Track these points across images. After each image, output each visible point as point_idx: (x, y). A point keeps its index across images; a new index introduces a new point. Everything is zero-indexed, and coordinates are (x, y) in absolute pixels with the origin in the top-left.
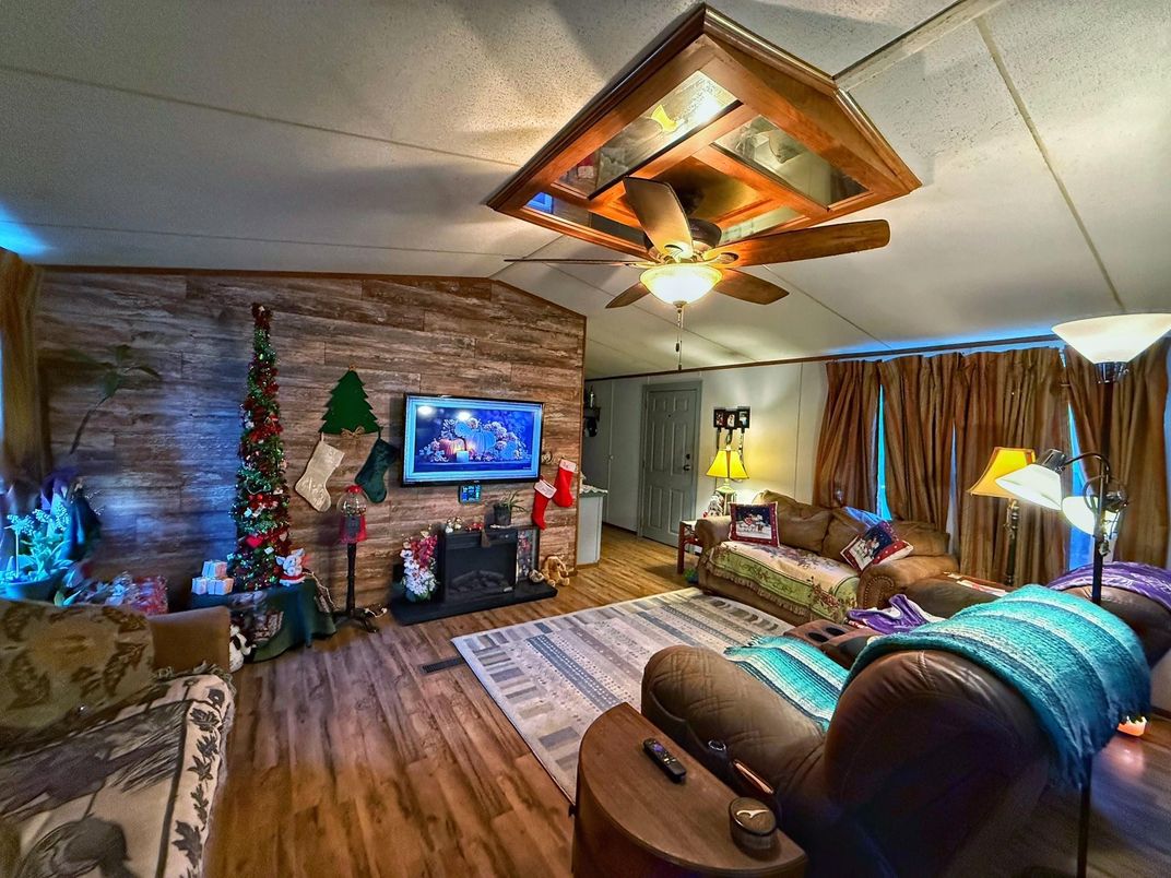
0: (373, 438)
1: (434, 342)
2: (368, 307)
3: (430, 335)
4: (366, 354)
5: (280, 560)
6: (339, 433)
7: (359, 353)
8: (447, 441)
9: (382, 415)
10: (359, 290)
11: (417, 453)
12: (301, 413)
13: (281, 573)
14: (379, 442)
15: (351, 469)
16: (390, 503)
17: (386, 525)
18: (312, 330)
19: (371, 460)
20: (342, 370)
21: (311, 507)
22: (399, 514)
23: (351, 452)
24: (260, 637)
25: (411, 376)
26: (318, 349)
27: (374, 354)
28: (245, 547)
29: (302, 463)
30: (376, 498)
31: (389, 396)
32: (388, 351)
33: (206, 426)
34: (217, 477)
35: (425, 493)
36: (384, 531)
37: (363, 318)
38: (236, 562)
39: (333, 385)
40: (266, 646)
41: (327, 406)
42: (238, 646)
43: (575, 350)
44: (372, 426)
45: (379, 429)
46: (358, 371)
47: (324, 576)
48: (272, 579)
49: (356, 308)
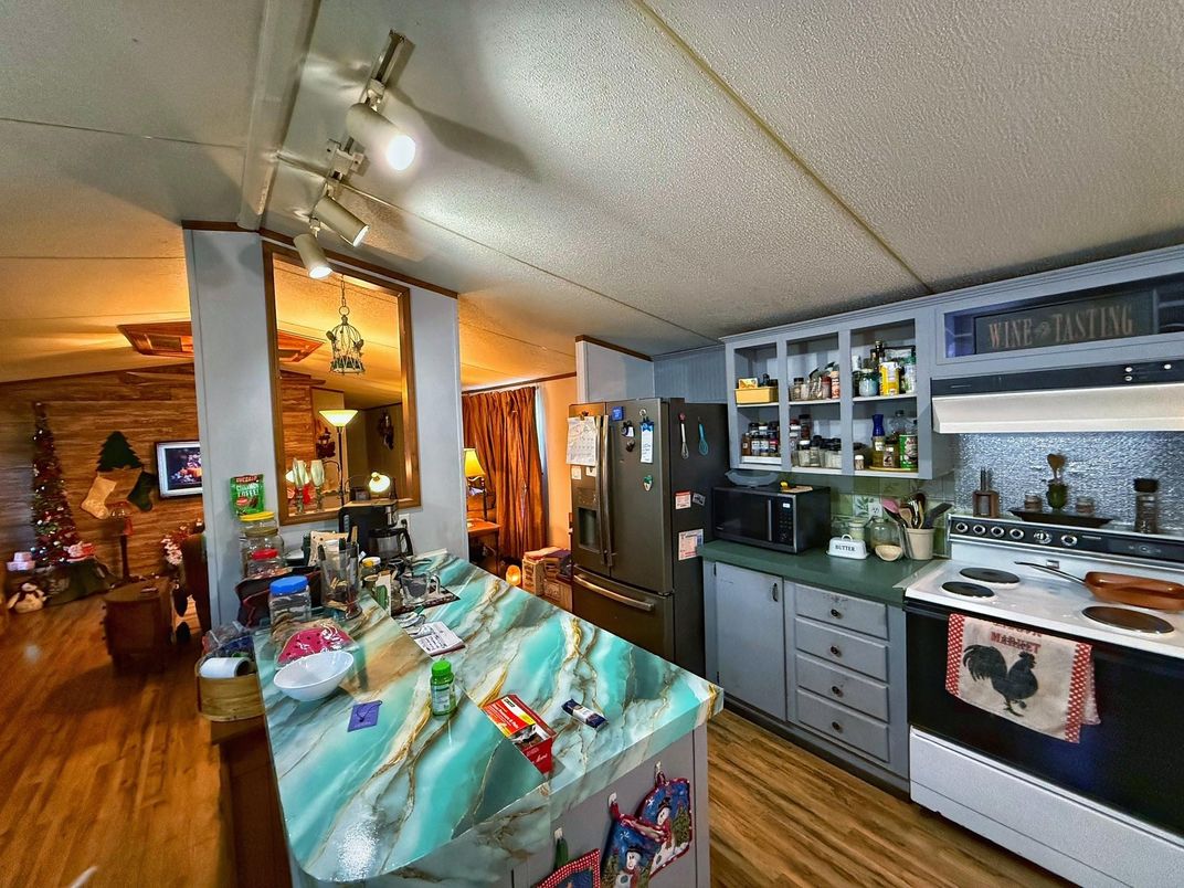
0: (138, 471)
1: (180, 406)
2: (125, 390)
3: (176, 402)
4: (126, 420)
5: (65, 548)
6: (110, 470)
7: (120, 420)
8: (193, 469)
9: (143, 456)
10: (117, 381)
11: (169, 478)
12: (82, 461)
13: (68, 556)
14: (144, 474)
15: (124, 492)
16: (156, 511)
17: (154, 524)
18: (85, 410)
19: (138, 486)
20: (110, 432)
21: (95, 517)
22: (165, 517)
23: (122, 481)
24: (53, 592)
25: (164, 429)
26: (89, 420)
27: (132, 418)
28: (41, 543)
29: (85, 490)
30: (145, 508)
31: (148, 444)
32: (144, 416)
33: (12, 475)
34: (22, 504)
35: (184, 502)
36: (155, 528)
37: (122, 398)
38: (36, 552)
39: (103, 442)
40: (56, 597)
41: (100, 454)
42: (37, 596)
43: (303, 399)
44: (135, 463)
45: (142, 465)
46: (122, 431)
47: (110, 559)
48: (62, 560)
49: (115, 392)
